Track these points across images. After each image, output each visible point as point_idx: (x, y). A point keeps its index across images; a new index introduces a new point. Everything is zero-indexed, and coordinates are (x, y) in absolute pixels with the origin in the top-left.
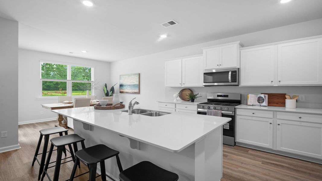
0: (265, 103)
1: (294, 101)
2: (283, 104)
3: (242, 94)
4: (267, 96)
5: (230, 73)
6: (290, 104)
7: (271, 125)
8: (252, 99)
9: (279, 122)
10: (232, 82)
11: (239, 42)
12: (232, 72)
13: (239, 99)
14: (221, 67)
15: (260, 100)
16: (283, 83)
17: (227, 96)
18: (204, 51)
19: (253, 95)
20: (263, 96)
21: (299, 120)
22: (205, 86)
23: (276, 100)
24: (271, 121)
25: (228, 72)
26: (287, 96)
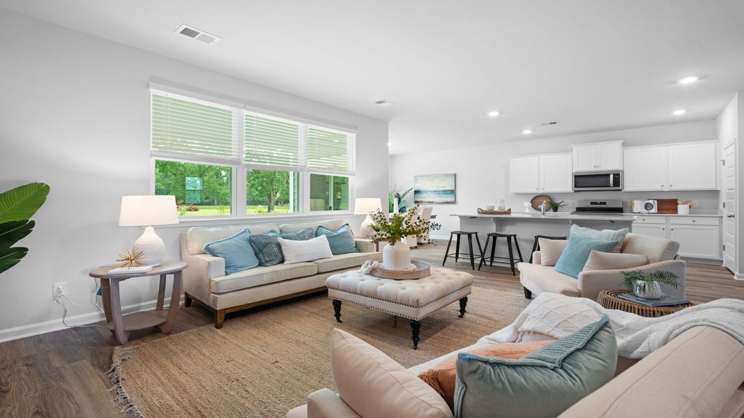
0: (654, 210)
1: (687, 206)
2: (675, 211)
3: (624, 200)
4: (656, 202)
5: (612, 176)
6: (682, 209)
7: (664, 231)
8: (638, 206)
9: (672, 227)
10: (614, 186)
11: (623, 141)
12: (614, 175)
13: (621, 207)
14: (598, 169)
15: (647, 206)
16: (675, 188)
17: (605, 203)
18: (575, 149)
19: (639, 202)
20: (651, 202)
21: (692, 223)
22: (575, 191)
23: (666, 207)
24: (664, 226)
25: (609, 175)
26: (679, 202)
